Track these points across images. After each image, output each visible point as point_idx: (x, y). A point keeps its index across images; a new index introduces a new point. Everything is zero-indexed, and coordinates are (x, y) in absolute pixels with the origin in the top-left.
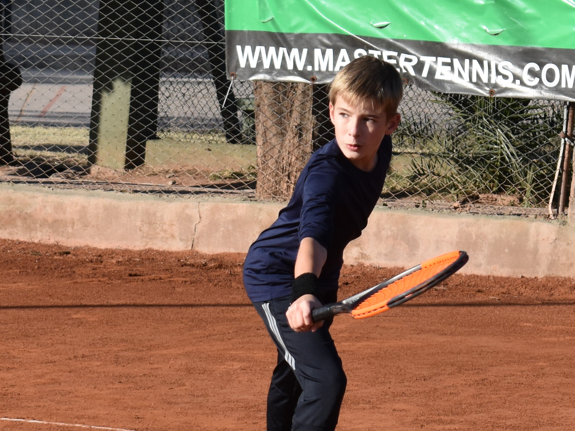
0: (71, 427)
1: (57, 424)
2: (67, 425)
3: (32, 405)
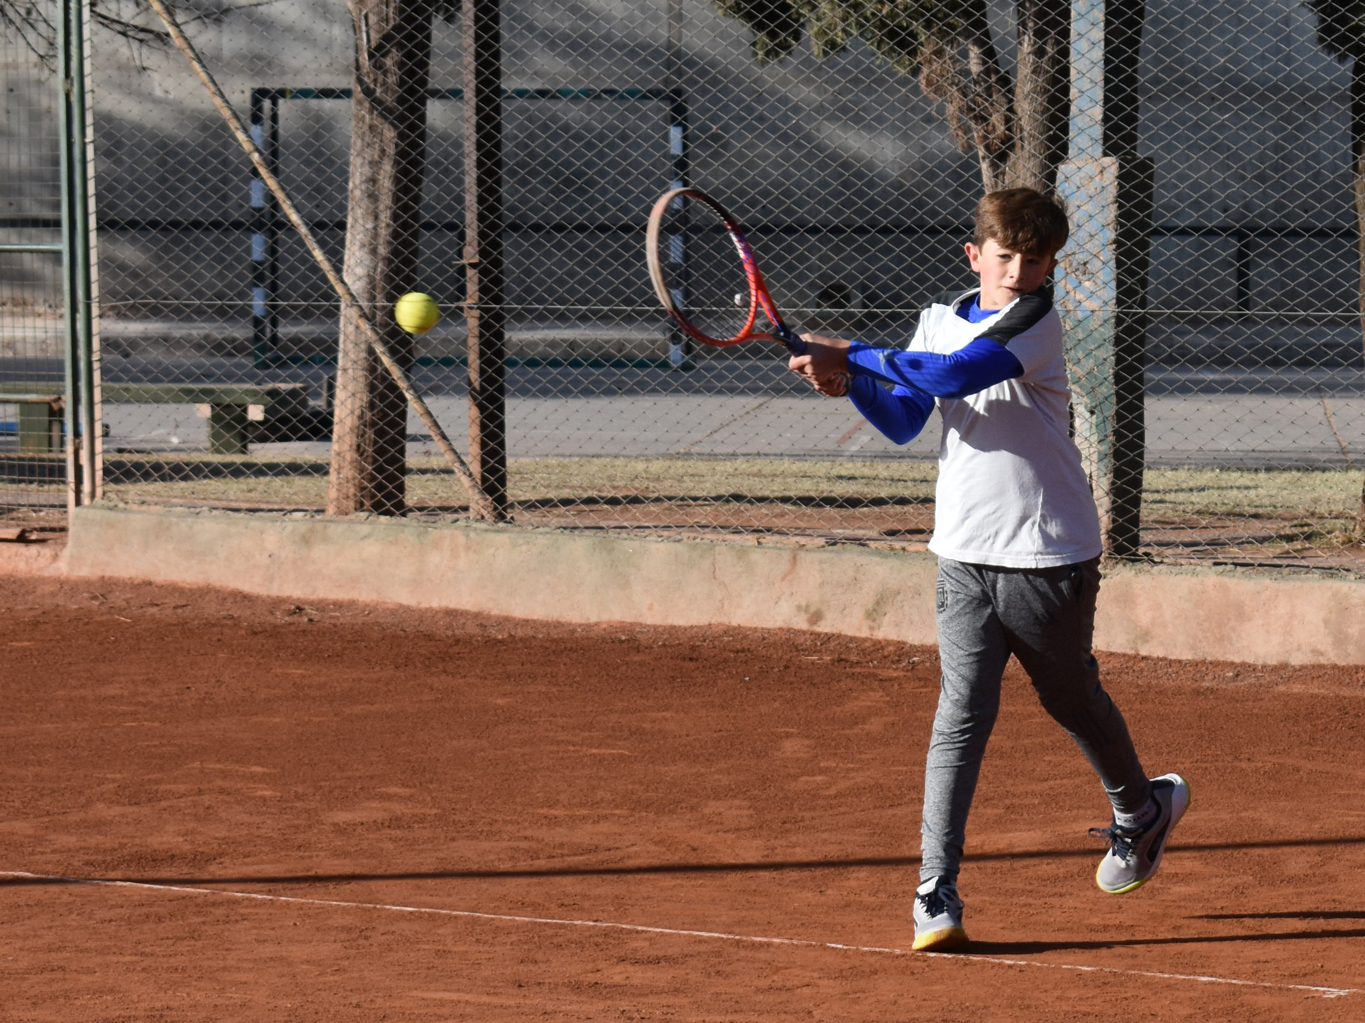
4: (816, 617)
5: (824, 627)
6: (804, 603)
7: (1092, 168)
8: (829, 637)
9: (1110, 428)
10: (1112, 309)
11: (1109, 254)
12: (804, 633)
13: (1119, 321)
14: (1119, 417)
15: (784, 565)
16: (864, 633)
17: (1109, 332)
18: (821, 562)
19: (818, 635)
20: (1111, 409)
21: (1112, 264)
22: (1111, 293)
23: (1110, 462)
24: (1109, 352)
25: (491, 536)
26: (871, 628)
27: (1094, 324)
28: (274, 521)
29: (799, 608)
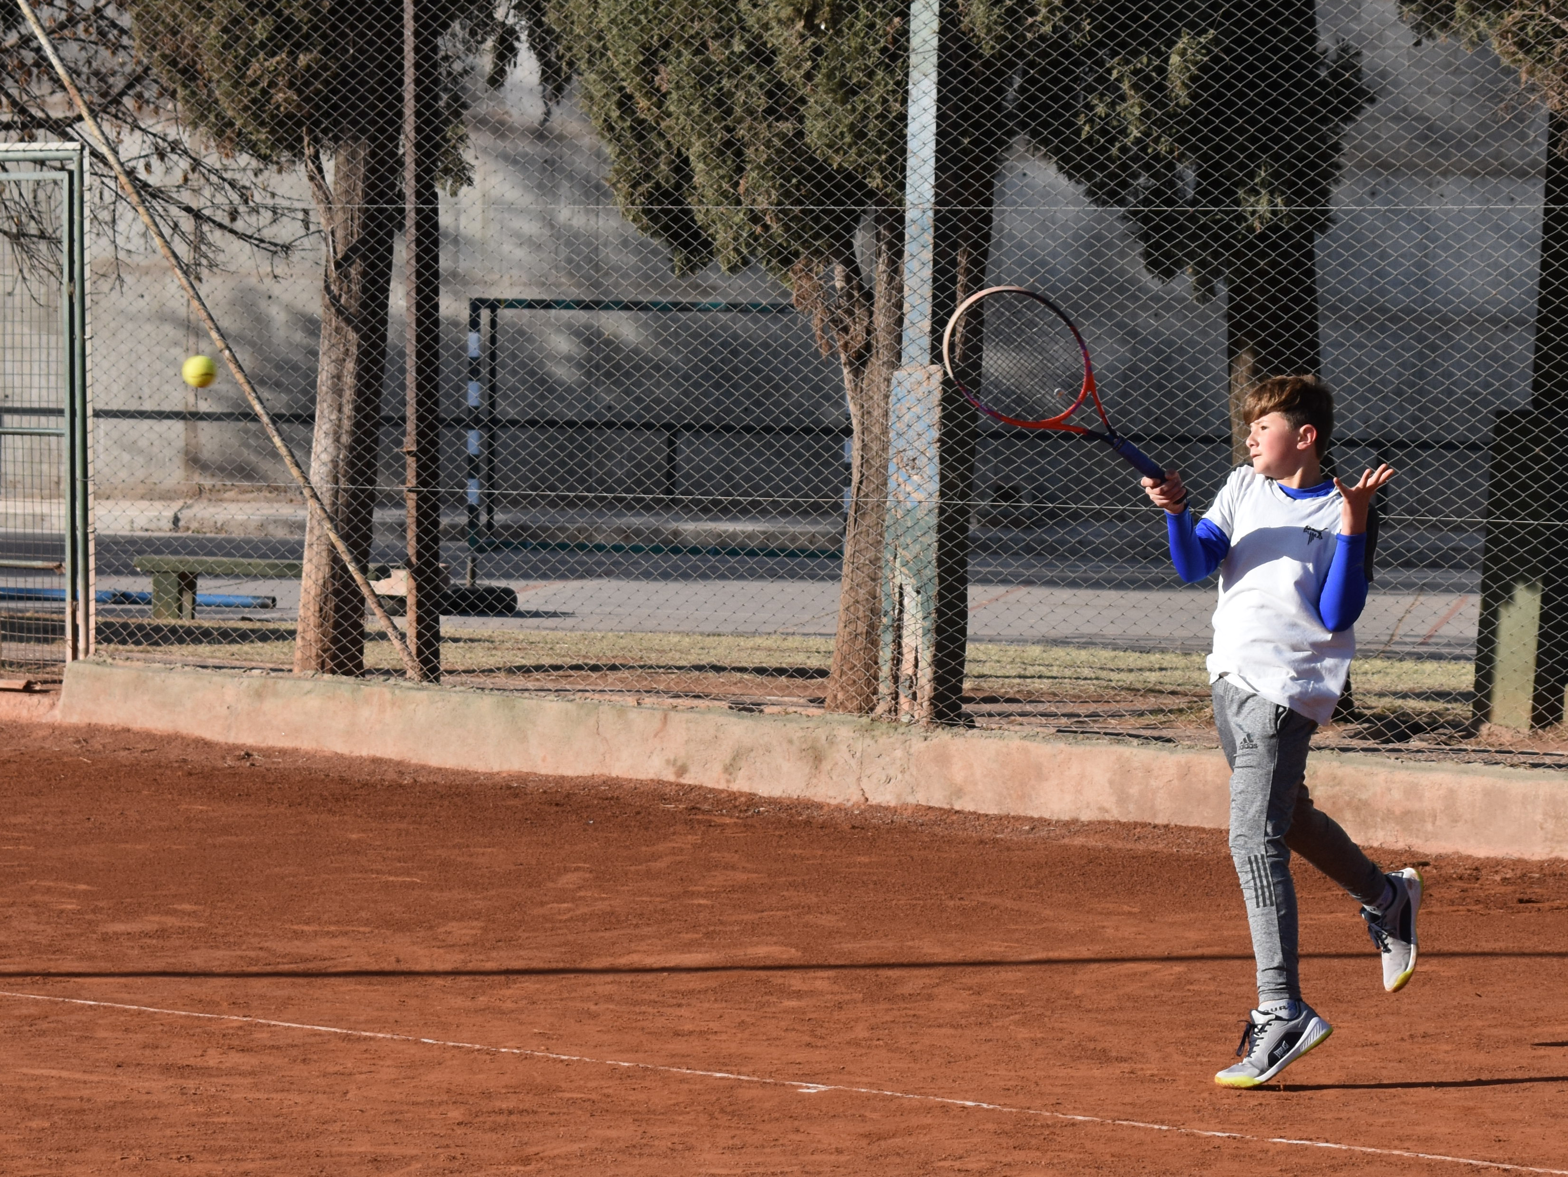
4: (682, 770)
5: (688, 780)
6: (672, 758)
7: (920, 375)
8: (692, 788)
9: (933, 605)
10: (936, 500)
11: (934, 451)
12: (671, 784)
13: (942, 511)
14: (941, 596)
15: (656, 723)
16: (722, 786)
17: (933, 520)
18: (687, 721)
19: (683, 786)
20: (933, 590)
21: (937, 460)
22: (935, 486)
23: (932, 637)
24: (933, 538)
25: (413, 693)
26: (728, 781)
27: (920, 514)
28: (233, 676)
29: (668, 762)
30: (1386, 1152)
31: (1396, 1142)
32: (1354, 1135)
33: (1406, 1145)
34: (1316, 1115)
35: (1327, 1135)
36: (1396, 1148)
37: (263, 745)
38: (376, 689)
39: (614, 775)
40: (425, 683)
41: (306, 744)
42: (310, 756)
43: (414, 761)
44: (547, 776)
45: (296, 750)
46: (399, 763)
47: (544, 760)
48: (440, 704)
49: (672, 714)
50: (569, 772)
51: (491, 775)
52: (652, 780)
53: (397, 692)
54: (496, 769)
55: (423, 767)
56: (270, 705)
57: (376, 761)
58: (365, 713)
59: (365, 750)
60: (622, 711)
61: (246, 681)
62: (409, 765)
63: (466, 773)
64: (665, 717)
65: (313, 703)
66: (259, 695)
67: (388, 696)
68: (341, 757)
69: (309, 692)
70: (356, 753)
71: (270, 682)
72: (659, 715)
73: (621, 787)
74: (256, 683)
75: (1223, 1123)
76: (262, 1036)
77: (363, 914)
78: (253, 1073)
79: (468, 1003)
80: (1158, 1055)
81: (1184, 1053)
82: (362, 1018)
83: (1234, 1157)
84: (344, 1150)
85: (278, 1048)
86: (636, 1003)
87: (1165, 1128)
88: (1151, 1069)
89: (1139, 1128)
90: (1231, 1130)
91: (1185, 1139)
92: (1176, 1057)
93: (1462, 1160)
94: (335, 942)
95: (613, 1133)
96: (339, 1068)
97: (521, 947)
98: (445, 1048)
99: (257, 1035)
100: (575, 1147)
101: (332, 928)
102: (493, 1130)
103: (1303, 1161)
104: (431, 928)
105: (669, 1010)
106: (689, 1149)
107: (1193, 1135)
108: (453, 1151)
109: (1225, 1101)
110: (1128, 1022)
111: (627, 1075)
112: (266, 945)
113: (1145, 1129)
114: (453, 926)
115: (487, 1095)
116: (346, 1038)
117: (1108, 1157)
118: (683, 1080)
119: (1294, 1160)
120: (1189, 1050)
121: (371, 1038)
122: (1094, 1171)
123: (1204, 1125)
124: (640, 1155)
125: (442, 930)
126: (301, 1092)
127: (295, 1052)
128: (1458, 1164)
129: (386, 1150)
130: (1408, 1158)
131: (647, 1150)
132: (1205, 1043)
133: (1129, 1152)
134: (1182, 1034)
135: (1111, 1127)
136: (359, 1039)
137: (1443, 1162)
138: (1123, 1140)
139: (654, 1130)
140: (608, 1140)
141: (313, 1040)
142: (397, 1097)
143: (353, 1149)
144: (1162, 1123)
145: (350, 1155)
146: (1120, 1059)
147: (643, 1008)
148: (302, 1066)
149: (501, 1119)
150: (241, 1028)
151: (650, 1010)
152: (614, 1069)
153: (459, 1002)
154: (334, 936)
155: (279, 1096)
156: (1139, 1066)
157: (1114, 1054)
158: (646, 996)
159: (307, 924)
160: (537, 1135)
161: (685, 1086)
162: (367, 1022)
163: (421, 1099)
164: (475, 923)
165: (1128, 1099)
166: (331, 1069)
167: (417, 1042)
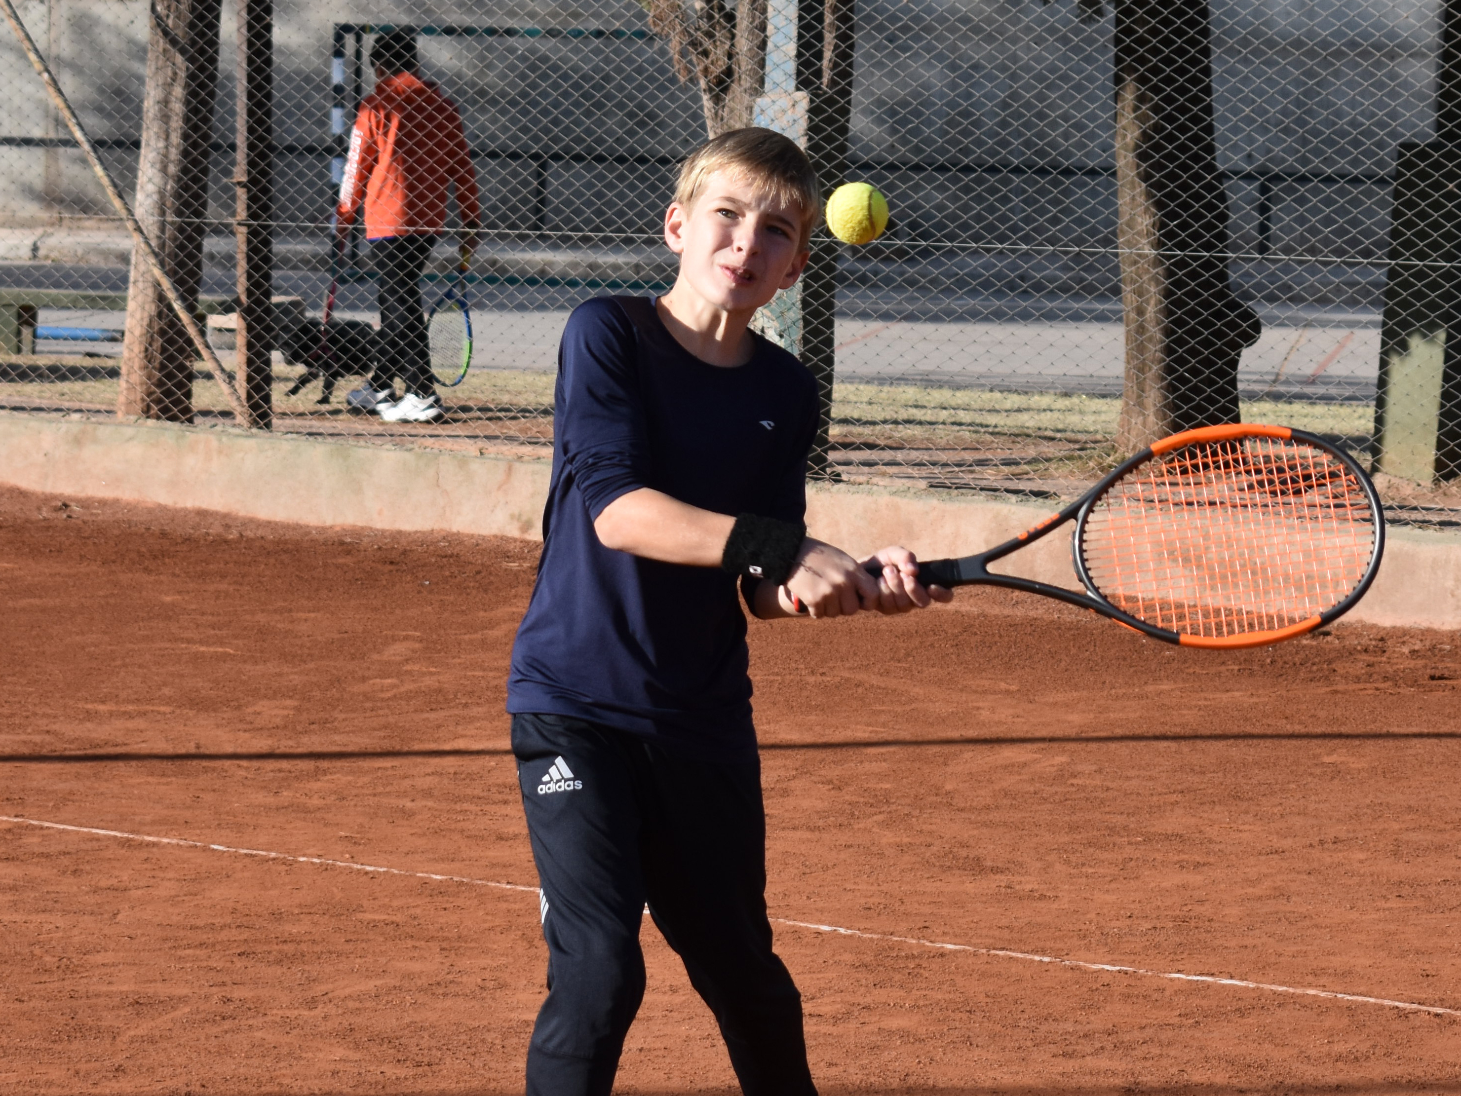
0: (1299, 996)
1: (1274, 987)
2: (1291, 990)
3: (1233, 943)
4: (527, 526)
5: (533, 536)
6: (516, 512)
7: (784, 102)
14: (807, 341)
15: (500, 475)
18: (534, 473)
20: (798, 333)
25: (241, 441)
29: (512, 517)
30: (1299, 991)
31: (1310, 978)
32: (1261, 969)
33: (1323, 980)
34: (1217, 942)
35: (1231, 969)
36: (1310, 985)
37: (82, 495)
38: (202, 436)
39: (454, 530)
40: (254, 430)
41: (127, 494)
42: (132, 508)
43: (242, 513)
44: (383, 531)
45: (117, 501)
46: (225, 516)
47: (380, 513)
48: (270, 453)
49: (517, 465)
50: (407, 527)
51: (322, 530)
52: (495, 536)
53: (224, 439)
54: (329, 522)
55: (252, 520)
56: (89, 452)
57: (202, 514)
58: (191, 462)
59: (190, 501)
60: (463, 462)
61: (64, 427)
62: (236, 518)
63: (297, 527)
64: (510, 470)
65: (135, 450)
66: (78, 441)
67: (214, 443)
68: (163, 508)
69: (131, 439)
70: (180, 505)
71: (90, 428)
72: (502, 466)
73: (461, 543)
74: (75, 429)
75: (1113, 951)
76: (32, 841)
77: (166, 691)
78: (13, 888)
79: (271, 800)
80: (1039, 865)
81: (1067, 862)
82: (148, 818)
83: (1126, 997)
84: (104, 988)
85: (48, 856)
86: (458, 799)
87: (1046, 959)
88: (1028, 883)
89: (1016, 960)
90: (1121, 962)
91: (1069, 974)
92: (1058, 867)
93: (1386, 1002)
94: (131, 724)
95: (416, 967)
96: (114, 882)
97: (336, 730)
98: (236, 857)
99: (26, 840)
100: (370, 985)
101: (130, 708)
102: (279, 962)
103: (1205, 1003)
104: (239, 708)
105: (493, 808)
106: (503, 986)
107: (1079, 968)
108: (227, 992)
109: (1115, 923)
110: (1005, 824)
111: (440, 890)
112: (54, 727)
113: (1023, 962)
114: (263, 706)
115: (277, 916)
116: (126, 844)
117: (982, 998)
118: (502, 897)
119: (1195, 1001)
120: (1073, 859)
121: (154, 844)
122: (965, 1016)
123: (1091, 956)
124: (445, 995)
125: (250, 710)
126: (65, 912)
127: (65, 861)
128: (1382, 1008)
129: (150, 989)
130: (1325, 999)
131: (453, 989)
132: (1091, 850)
133: (1006, 991)
134: (1066, 839)
135: (985, 959)
136: (142, 845)
137: (1365, 1004)
138: (999, 975)
139: (465, 963)
140: (409, 976)
141: (89, 846)
142: (175, 919)
143: (113, 988)
144: (1043, 952)
145: (109, 995)
146: (995, 870)
147: (466, 806)
148: (72, 880)
149: (289, 948)
150: (9, 831)
151: (473, 807)
152: (425, 883)
153: (260, 798)
154: (130, 716)
155: (41, 917)
156: (1018, 878)
157: (989, 863)
158: (469, 791)
159: (103, 702)
160: (328, 969)
161: (504, 906)
162: (153, 823)
163: (200, 923)
164: (288, 702)
165: (1004, 922)
166: (104, 883)
167: (205, 849)
